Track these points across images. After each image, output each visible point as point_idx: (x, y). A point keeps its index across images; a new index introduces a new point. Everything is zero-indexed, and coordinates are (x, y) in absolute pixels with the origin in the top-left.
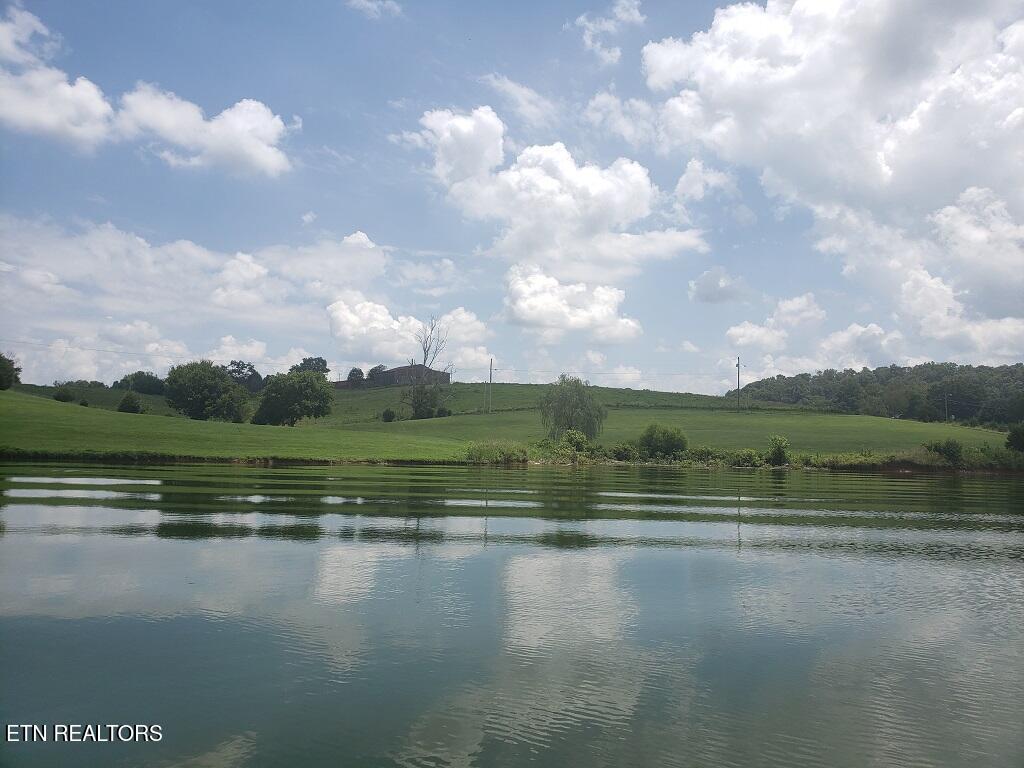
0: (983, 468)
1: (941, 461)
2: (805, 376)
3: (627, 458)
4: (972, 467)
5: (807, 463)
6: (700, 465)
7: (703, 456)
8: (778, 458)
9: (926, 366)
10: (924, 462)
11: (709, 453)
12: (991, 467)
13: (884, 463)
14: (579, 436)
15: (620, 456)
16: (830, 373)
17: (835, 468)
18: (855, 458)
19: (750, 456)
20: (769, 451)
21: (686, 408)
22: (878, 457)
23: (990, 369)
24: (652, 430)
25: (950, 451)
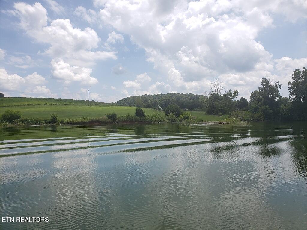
1: (110, 120)
12: (126, 121)
13: (89, 121)
17: (72, 124)
20: (50, 119)
25: (112, 117)
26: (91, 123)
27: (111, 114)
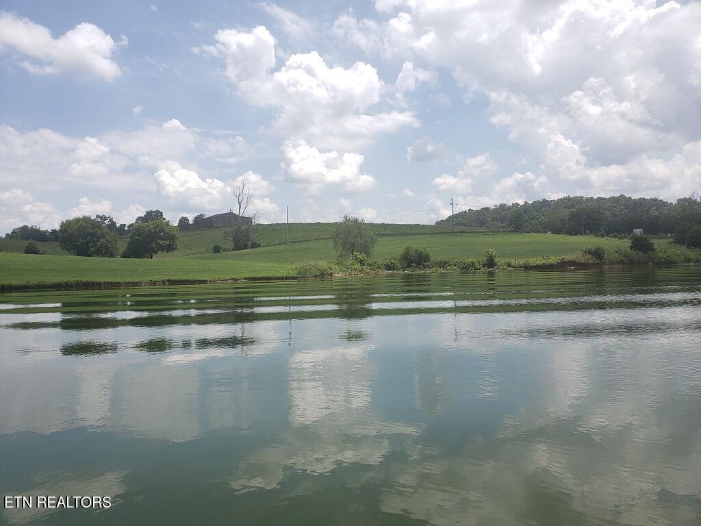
0: (617, 263)
2: (487, 209)
3: (393, 269)
4: (611, 263)
5: (509, 265)
6: (441, 270)
7: (442, 264)
8: (490, 263)
9: (565, 199)
10: (583, 261)
11: (446, 263)
12: (622, 262)
13: (558, 263)
14: (362, 256)
15: (388, 268)
16: (503, 207)
17: (527, 268)
18: (539, 261)
19: (473, 263)
21: (418, 234)
22: (554, 259)
23: (604, 199)
24: (408, 250)
25: (598, 253)
26: (562, 266)
27: (594, 248)
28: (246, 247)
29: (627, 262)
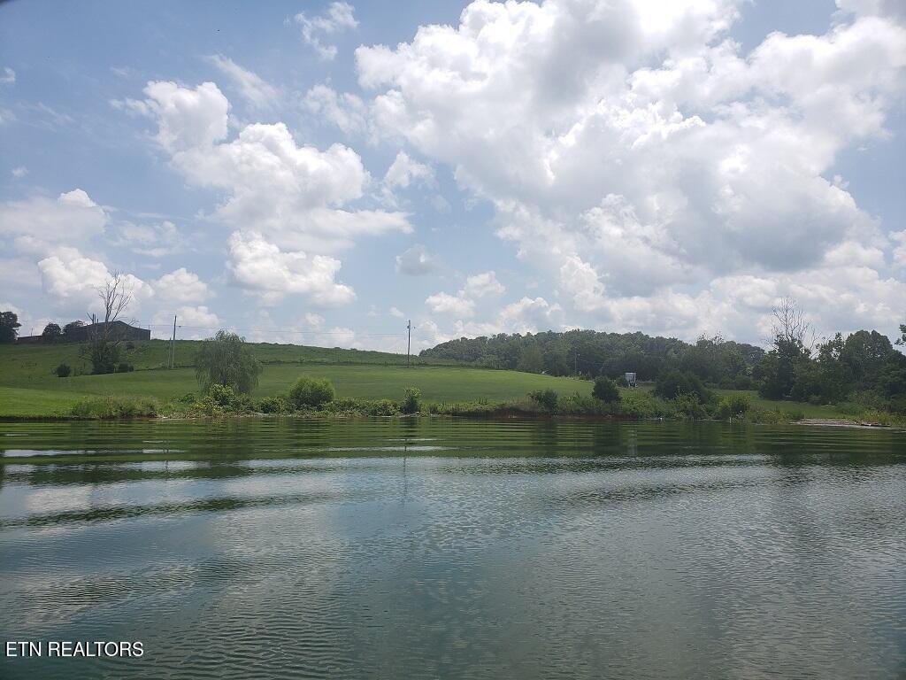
0: (572, 413)
1: (541, 408)
2: (482, 339)
3: (273, 410)
4: (564, 413)
5: (434, 411)
7: (343, 407)
8: (411, 407)
10: (528, 409)
11: (351, 404)
13: (496, 410)
14: (226, 390)
15: (266, 409)
16: (502, 336)
18: (474, 406)
19: (385, 406)
20: (404, 401)
21: (364, 364)
22: (493, 404)
24: (302, 383)
25: (547, 399)
26: (502, 414)
27: (543, 393)
28: (110, 370)
29: (583, 414)
